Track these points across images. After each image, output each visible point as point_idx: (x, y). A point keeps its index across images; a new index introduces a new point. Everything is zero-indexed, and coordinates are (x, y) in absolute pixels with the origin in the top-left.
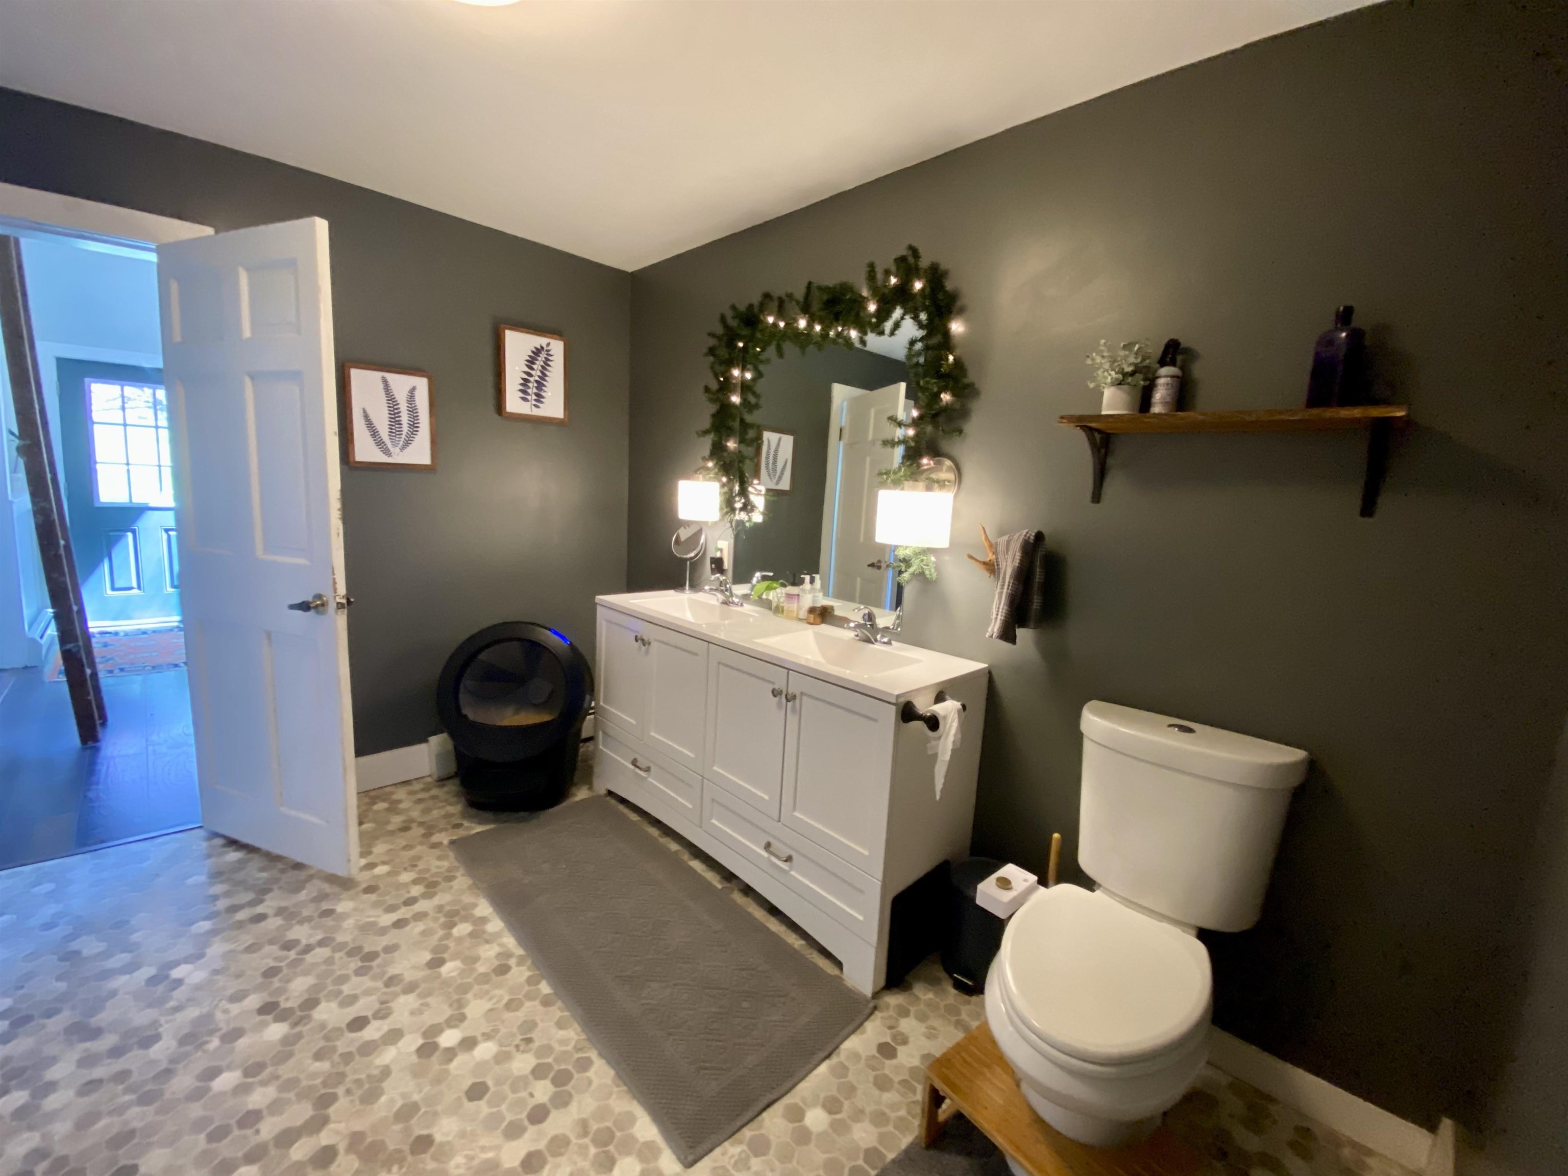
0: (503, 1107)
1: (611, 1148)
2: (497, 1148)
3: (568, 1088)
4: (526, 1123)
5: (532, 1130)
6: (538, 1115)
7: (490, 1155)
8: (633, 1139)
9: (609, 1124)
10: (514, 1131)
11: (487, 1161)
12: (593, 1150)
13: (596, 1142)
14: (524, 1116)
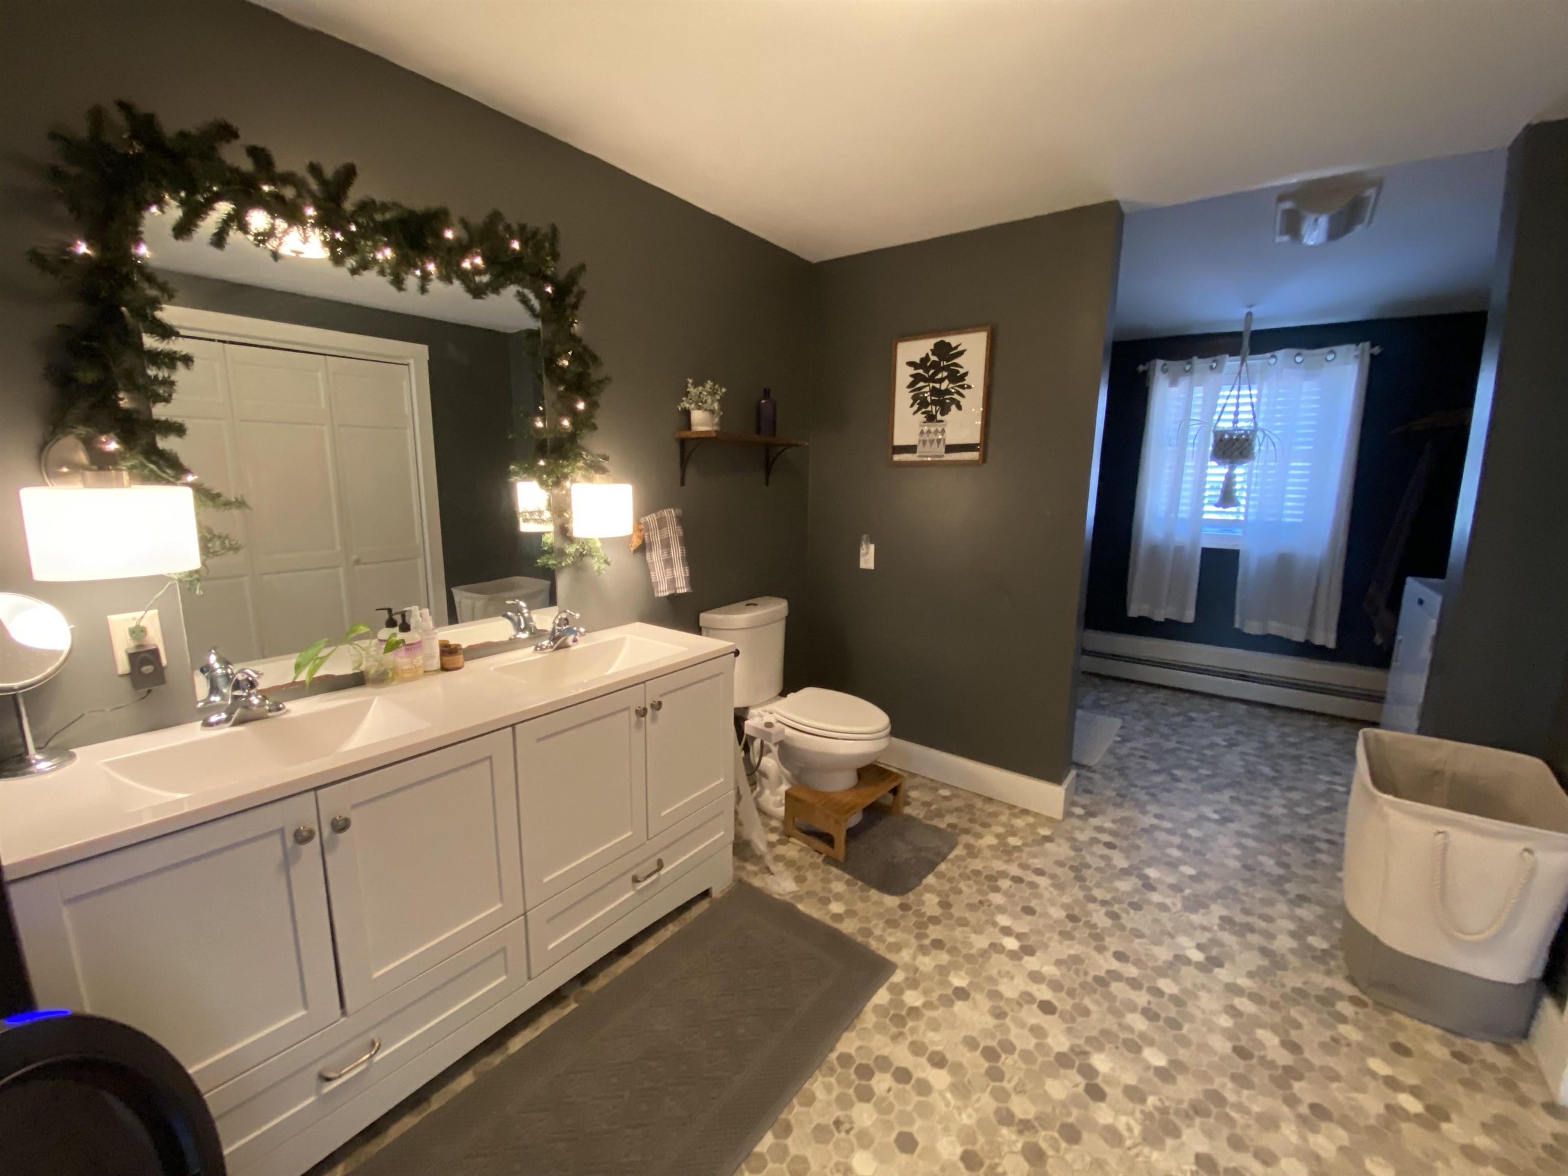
0: (910, 1108)
1: (904, 1013)
2: (941, 1093)
3: (871, 1063)
4: (913, 1081)
5: (917, 1074)
6: (903, 1075)
7: (949, 1095)
8: (891, 1002)
9: (887, 1021)
10: (924, 1088)
11: (953, 1094)
12: (910, 1024)
13: (904, 1025)
14: (908, 1087)
